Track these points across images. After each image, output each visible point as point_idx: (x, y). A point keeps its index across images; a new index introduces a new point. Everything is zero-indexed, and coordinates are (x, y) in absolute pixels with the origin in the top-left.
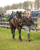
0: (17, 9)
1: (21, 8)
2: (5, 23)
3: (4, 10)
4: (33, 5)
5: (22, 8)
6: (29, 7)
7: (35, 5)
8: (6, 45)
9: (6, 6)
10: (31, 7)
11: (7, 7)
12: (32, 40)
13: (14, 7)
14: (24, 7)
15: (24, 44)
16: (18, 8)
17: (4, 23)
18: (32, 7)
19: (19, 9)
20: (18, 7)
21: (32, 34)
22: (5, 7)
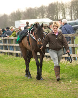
0: (35, 18)
1: (43, 17)
2: (13, 46)
3: (10, 20)
4: (68, 11)
5: (45, 16)
6: (59, 14)
7: (71, 11)
8: (15, 90)
9: (14, 13)
10: (63, 15)
11: (17, 13)
12: (64, 79)
13: (30, 14)
14: (49, 13)
15: (49, 88)
16: (38, 17)
17: (11, 46)
18: (64, 13)
19: (40, 18)
20: (37, 15)
21: (66, 68)
22: (12, 14)
